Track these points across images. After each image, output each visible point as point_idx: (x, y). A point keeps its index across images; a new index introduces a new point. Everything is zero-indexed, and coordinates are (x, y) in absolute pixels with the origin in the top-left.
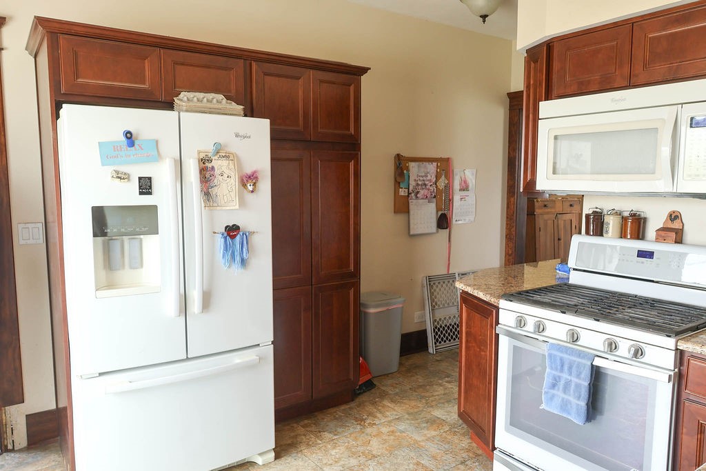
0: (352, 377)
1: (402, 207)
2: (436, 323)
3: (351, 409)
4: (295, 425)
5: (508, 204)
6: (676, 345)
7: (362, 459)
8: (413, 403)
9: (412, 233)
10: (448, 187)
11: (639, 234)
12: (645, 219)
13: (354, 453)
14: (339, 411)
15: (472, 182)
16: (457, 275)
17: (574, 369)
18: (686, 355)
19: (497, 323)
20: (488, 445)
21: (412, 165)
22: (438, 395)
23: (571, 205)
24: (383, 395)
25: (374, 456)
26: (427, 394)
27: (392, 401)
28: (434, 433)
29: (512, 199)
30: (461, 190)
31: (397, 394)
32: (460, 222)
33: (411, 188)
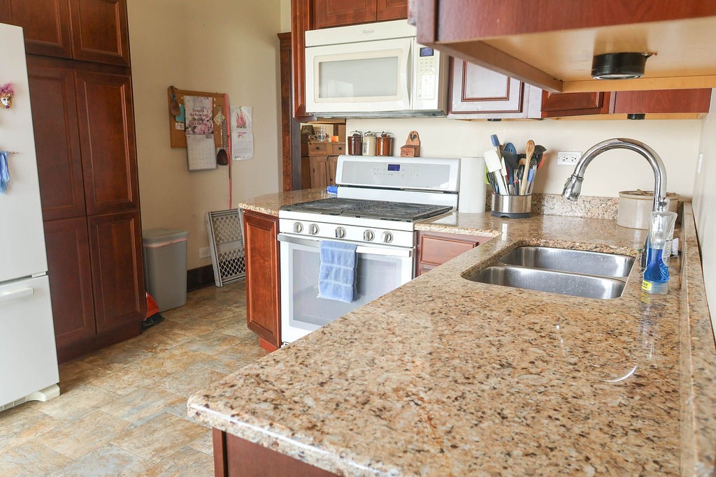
0: (138, 309)
1: (179, 142)
2: (221, 258)
3: (139, 341)
4: (80, 363)
5: (283, 142)
6: (414, 228)
7: (157, 378)
8: (203, 328)
9: (191, 168)
10: (226, 123)
11: (389, 152)
12: (393, 139)
13: (147, 375)
14: (127, 345)
15: (248, 119)
16: (239, 210)
17: (342, 259)
18: (421, 234)
19: (278, 232)
20: (274, 343)
21: (187, 98)
22: (228, 319)
23: (340, 148)
24: (173, 326)
25: (169, 374)
26: (217, 319)
27: (182, 329)
28: (225, 347)
29: (287, 138)
30: (238, 127)
31: (186, 323)
32: (239, 159)
33: (187, 122)
